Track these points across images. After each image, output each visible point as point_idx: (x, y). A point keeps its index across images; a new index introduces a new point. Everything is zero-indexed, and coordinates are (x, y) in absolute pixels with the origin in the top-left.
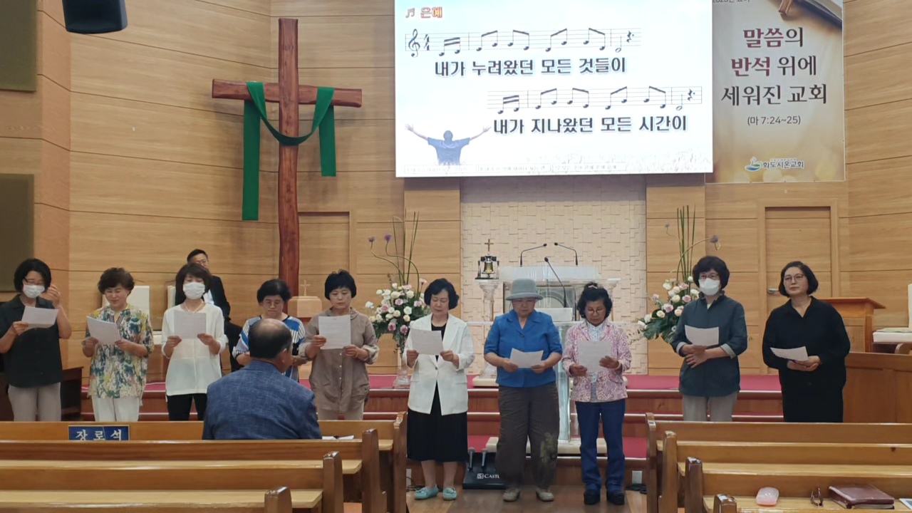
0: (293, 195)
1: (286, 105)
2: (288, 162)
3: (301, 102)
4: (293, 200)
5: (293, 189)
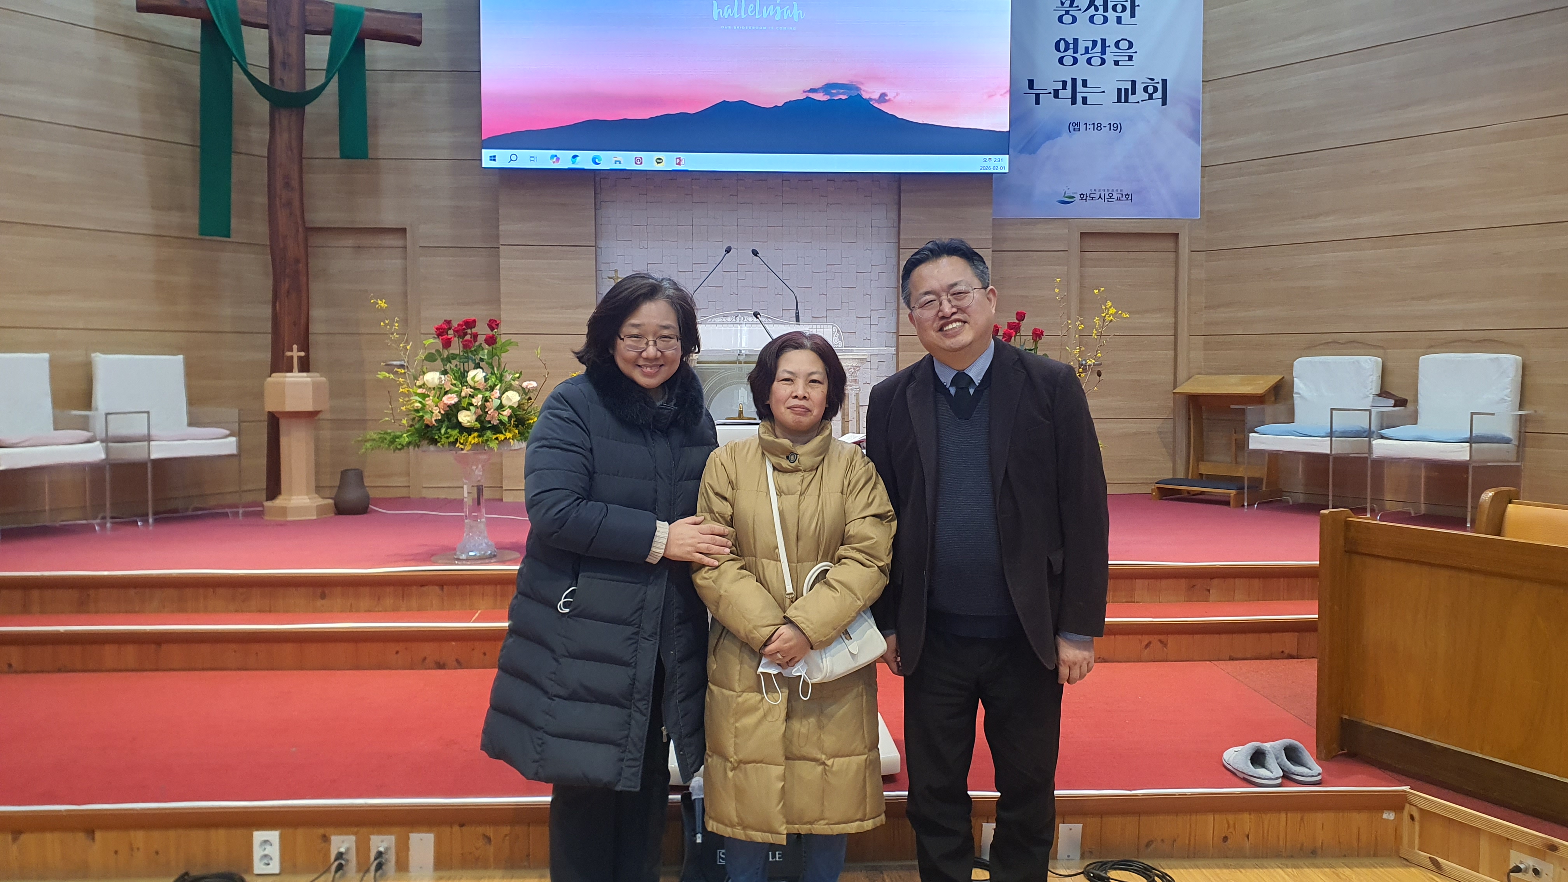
0: (296, 196)
1: (281, 33)
2: (285, 135)
3: (308, 28)
4: (296, 204)
5: (295, 183)
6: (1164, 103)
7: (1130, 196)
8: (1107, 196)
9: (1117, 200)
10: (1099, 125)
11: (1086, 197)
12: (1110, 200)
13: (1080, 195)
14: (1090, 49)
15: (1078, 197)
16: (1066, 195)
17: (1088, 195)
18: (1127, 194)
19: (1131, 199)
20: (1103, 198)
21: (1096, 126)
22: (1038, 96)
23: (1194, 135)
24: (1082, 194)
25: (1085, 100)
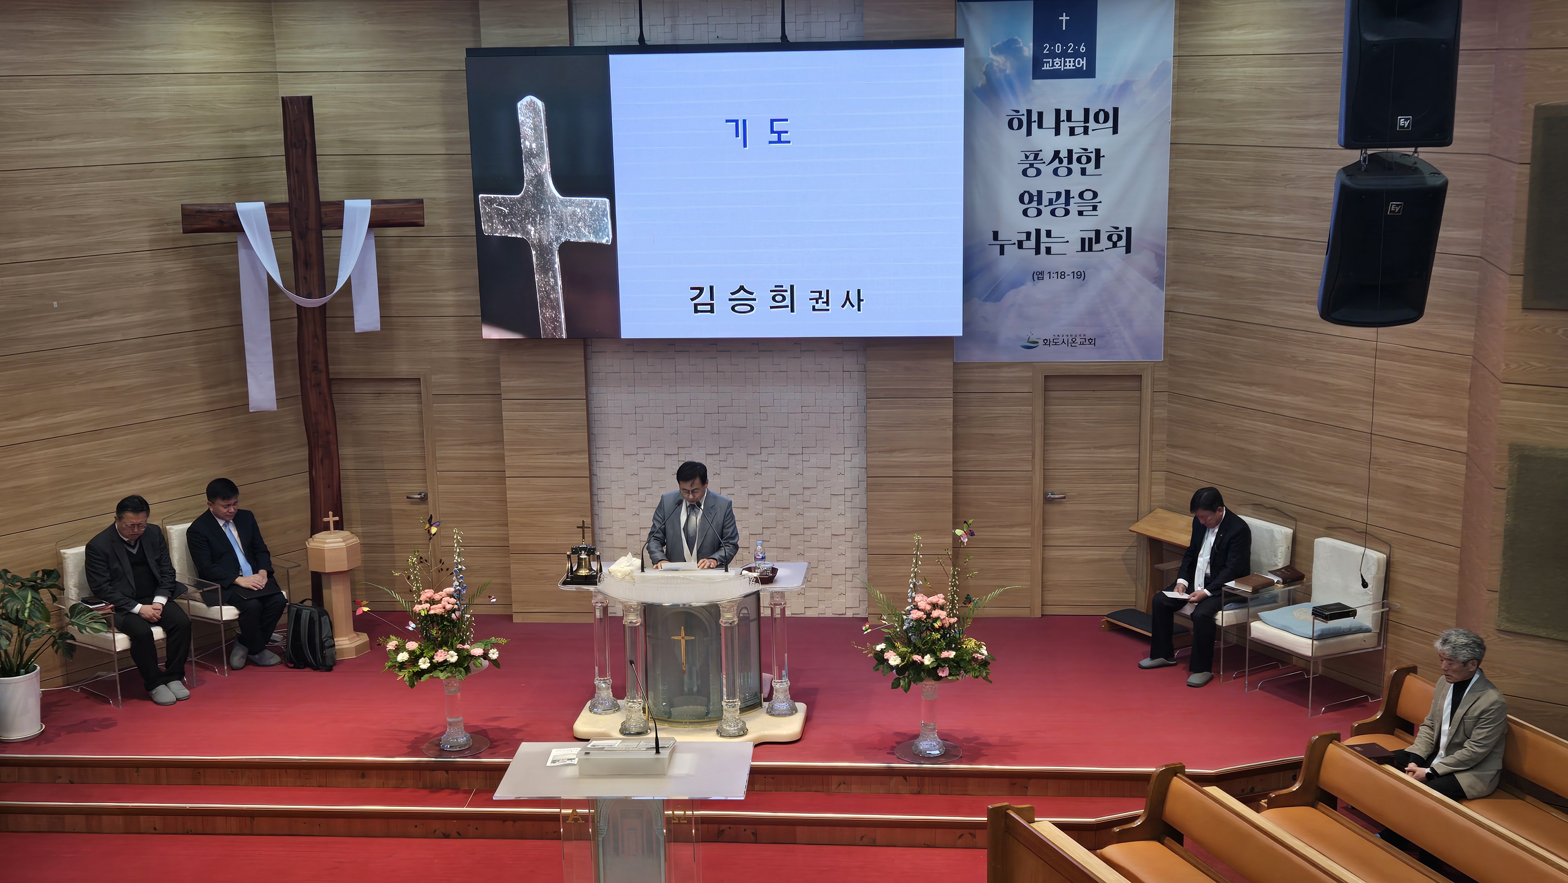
1: (301, 236)
6: (1128, 250)
7: (1093, 341)
8: (1070, 341)
9: (1081, 344)
10: (1063, 273)
11: (1050, 342)
12: (1073, 345)
13: (1044, 340)
14: (1054, 201)
15: (1041, 342)
16: (1030, 340)
17: (1051, 340)
18: (1091, 339)
19: (1095, 344)
20: (1066, 341)
21: (1059, 275)
22: (1002, 247)
23: (1158, 281)
24: (1046, 339)
25: (1048, 251)
